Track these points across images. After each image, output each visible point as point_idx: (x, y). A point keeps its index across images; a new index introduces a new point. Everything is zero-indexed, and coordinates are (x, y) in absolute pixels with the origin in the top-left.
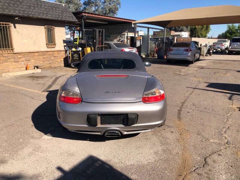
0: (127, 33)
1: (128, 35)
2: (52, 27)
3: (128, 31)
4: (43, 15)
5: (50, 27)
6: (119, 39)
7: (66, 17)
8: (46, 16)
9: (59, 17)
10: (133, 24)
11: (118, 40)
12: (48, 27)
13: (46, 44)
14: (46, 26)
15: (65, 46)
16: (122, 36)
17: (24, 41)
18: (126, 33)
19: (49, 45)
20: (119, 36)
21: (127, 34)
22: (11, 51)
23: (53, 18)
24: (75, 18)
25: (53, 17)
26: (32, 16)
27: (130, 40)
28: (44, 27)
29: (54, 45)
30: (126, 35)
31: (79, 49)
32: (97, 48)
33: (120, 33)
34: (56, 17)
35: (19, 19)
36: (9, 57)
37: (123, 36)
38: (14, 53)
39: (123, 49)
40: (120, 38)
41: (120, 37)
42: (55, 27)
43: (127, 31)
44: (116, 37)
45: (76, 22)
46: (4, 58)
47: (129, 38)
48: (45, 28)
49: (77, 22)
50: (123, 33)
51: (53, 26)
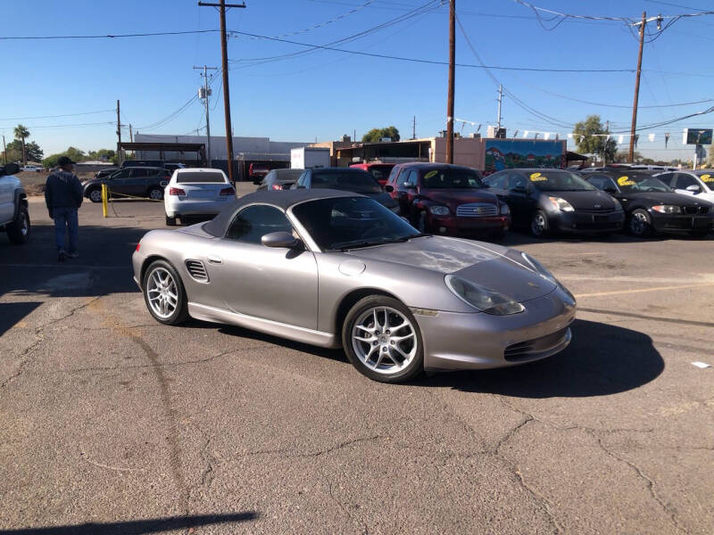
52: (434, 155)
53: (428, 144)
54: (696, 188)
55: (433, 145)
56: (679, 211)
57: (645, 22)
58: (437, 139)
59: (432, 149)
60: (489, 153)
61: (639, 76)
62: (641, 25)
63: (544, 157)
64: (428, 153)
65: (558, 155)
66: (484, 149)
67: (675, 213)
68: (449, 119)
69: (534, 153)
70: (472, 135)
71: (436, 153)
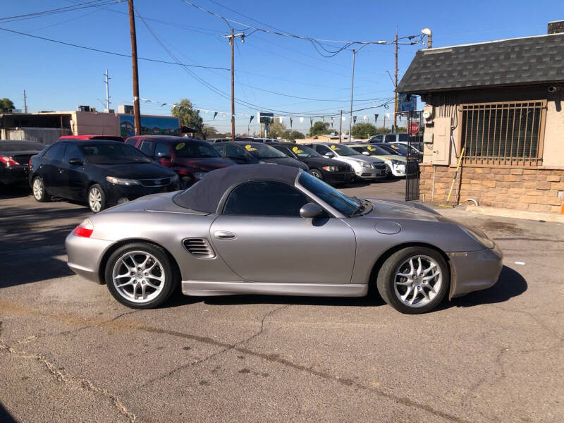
22: (534, 163)
52: (76, 127)
53: (68, 117)
54: (331, 154)
55: (74, 117)
56: (337, 170)
57: (234, 37)
58: (77, 113)
59: (74, 121)
60: (123, 126)
61: (233, 74)
62: (231, 38)
63: (166, 130)
64: (70, 125)
65: (177, 128)
66: (120, 122)
67: (335, 171)
68: (136, 98)
69: (157, 126)
70: (107, 111)
71: (78, 125)
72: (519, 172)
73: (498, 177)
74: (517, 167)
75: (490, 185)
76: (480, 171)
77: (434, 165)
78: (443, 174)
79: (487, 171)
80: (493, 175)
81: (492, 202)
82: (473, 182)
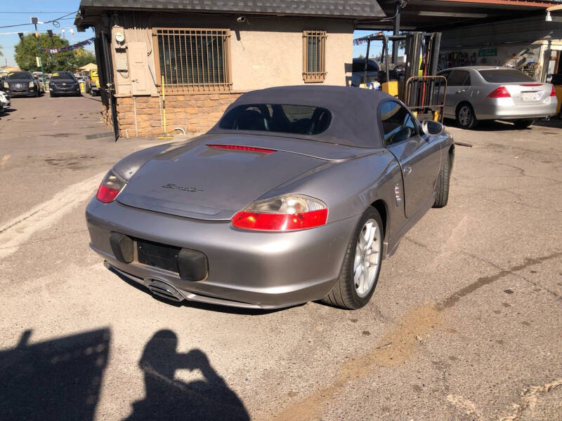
0: (550, 42)
1: (552, 47)
2: (319, 34)
3: (550, 35)
4: (298, 6)
5: (314, 34)
6: (521, 58)
7: (355, 9)
8: (305, 8)
9: (336, 9)
10: (549, 14)
11: (518, 61)
12: (310, 34)
13: (303, 74)
14: (305, 32)
15: (348, 79)
16: (531, 51)
17: (254, 67)
18: (546, 42)
19: (309, 77)
20: (523, 52)
21: (550, 45)
22: (227, 88)
23: (320, 13)
24: (378, 8)
25: (320, 9)
26: (271, 11)
27: (556, 60)
28: (301, 34)
29: (322, 77)
30: (544, 48)
31: (373, 84)
32: (410, 82)
33: (528, 42)
34: (328, 9)
35: (242, 19)
36: (222, 102)
37: (535, 51)
38: (232, 92)
39: (502, 85)
40: (525, 56)
41: (525, 53)
42: (327, 34)
43: (549, 37)
44: (514, 55)
45: (382, 18)
46: (212, 103)
47: (554, 54)
48: (304, 37)
49: (384, 17)
50: (536, 42)
51: (322, 32)
72: (216, 97)
73: (200, 103)
74: (214, 92)
75: (193, 112)
76: (181, 98)
77: (134, 96)
78: (144, 105)
79: (188, 98)
80: (194, 102)
81: (197, 128)
82: (176, 110)
